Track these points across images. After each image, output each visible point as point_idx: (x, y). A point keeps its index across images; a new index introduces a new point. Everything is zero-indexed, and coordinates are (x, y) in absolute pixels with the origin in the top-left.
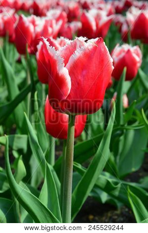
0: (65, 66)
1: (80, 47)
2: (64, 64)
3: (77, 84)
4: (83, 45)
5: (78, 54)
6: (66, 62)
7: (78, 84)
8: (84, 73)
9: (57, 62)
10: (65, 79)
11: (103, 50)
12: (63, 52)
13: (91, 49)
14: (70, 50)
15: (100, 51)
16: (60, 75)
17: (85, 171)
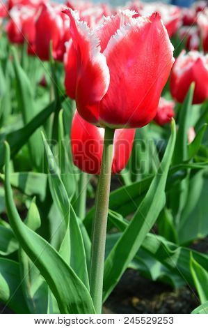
0: (102, 52)
1: (125, 24)
2: (100, 48)
3: (118, 79)
4: (129, 21)
5: (121, 34)
6: (103, 45)
7: (120, 79)
8: (130, 63)
9: (90, 44)
10: (100, 70)
11: (159, 31)
12: (100, 32)
13: (142, 28)
14: (109, 30)
15: (155, 32)
16: (93, 64)
17: (127, 224)
